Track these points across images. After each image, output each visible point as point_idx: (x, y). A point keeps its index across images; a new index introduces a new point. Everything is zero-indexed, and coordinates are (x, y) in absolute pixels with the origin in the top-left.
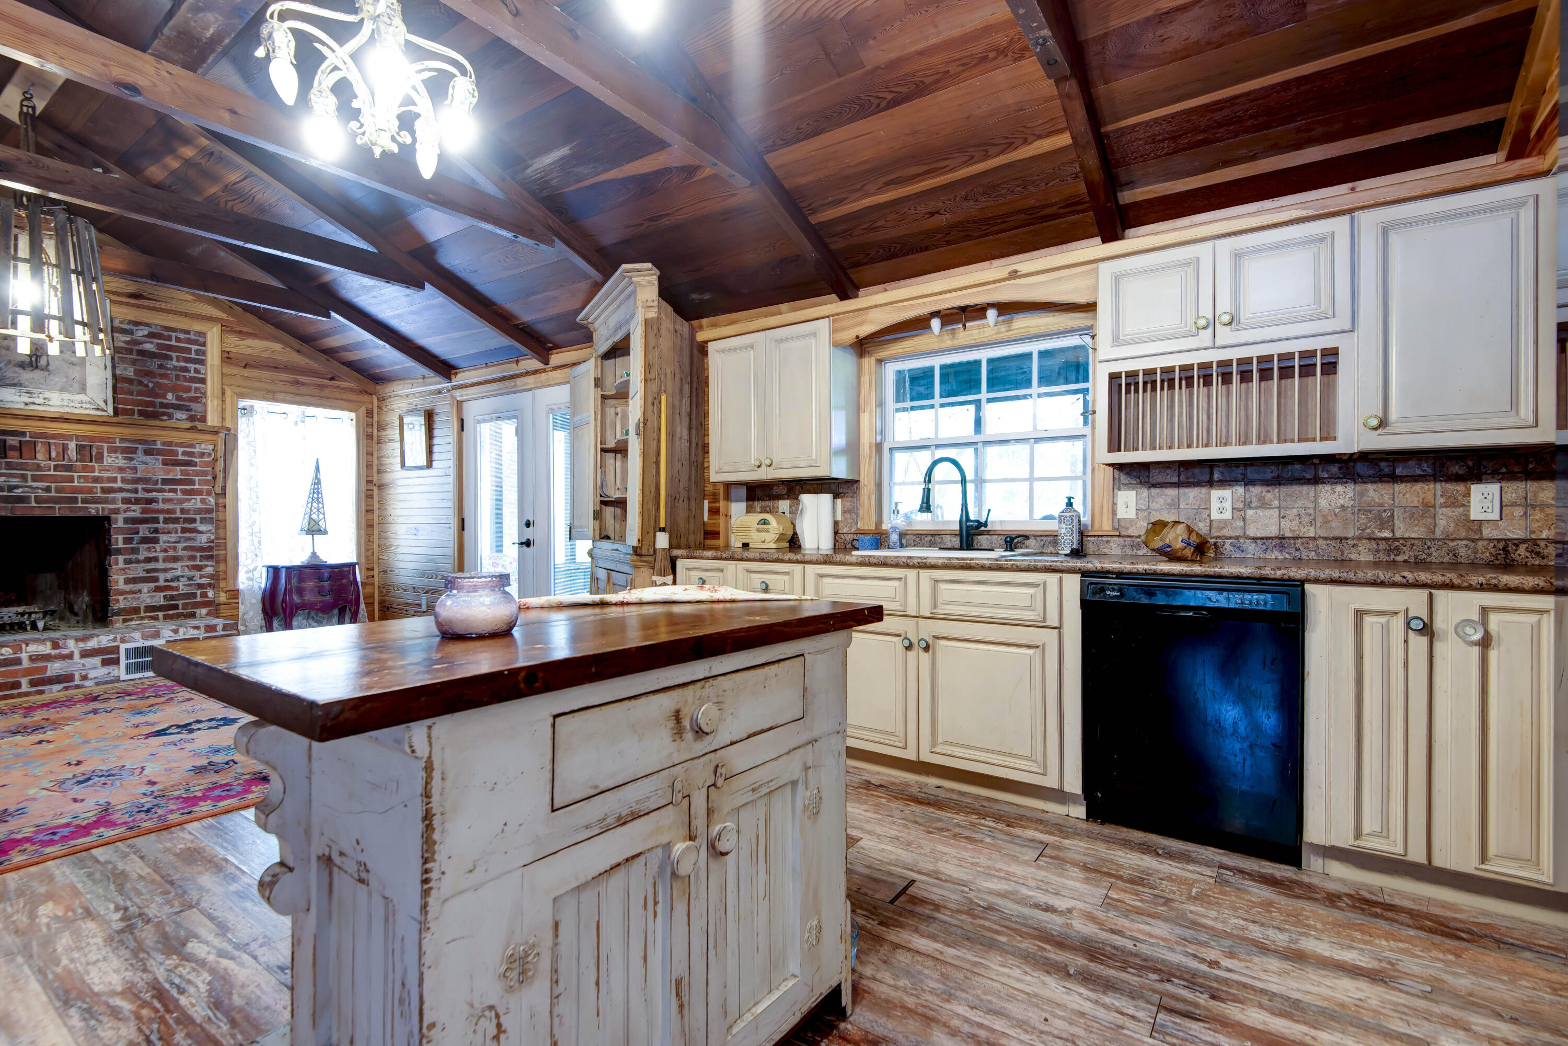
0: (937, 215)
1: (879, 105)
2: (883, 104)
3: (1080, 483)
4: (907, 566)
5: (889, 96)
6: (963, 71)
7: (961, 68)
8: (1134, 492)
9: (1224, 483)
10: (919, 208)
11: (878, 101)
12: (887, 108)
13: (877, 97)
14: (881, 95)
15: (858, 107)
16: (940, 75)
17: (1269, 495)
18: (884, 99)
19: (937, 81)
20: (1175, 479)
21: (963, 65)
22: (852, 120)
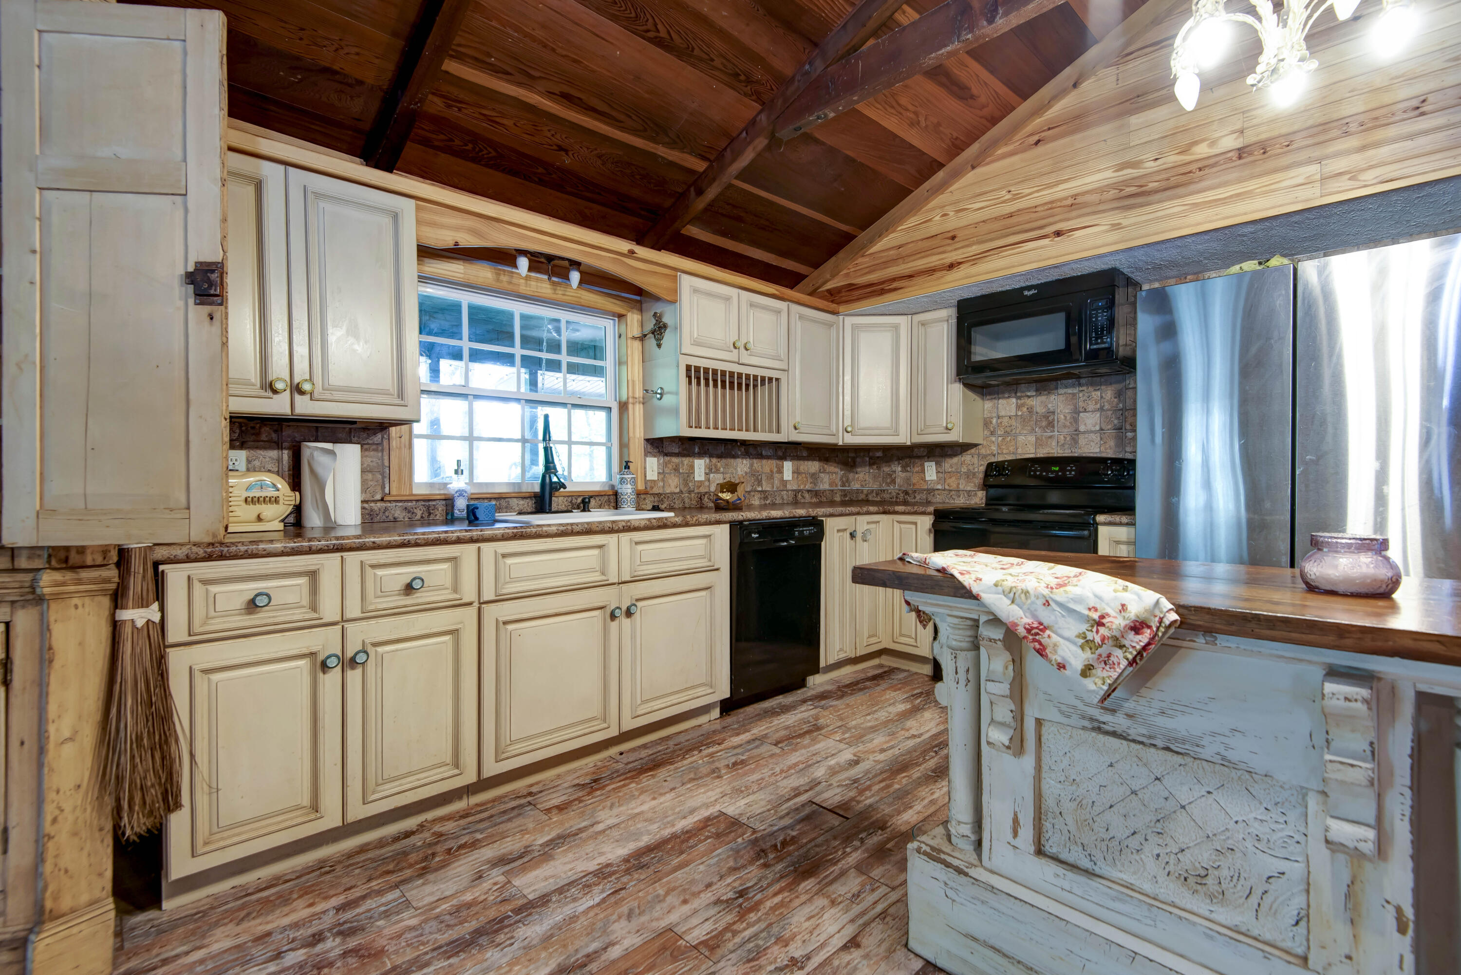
0: (563, 153)
1: (648, 31)
2: (651, 34)
3: (603, 450)
4: (611, 531)
5: (663, 34)
6: (721, 70)
7: (721, 67)
8: (656, 459)
9: (701, 455)
10: (558, 136)
11: (653, 28)
12: (650, 40)
13: (656, 25)
14: (660, 27)
15: (633, 15)
16: (706, 57)
17: (719, 464)
18: (658, 31)
19: (701, 60)
20: (677, 451)
21: (725, 66)
22: (614, 18)
